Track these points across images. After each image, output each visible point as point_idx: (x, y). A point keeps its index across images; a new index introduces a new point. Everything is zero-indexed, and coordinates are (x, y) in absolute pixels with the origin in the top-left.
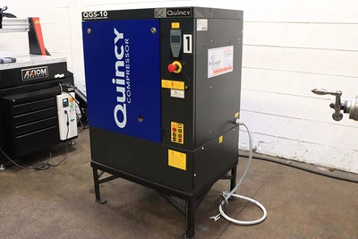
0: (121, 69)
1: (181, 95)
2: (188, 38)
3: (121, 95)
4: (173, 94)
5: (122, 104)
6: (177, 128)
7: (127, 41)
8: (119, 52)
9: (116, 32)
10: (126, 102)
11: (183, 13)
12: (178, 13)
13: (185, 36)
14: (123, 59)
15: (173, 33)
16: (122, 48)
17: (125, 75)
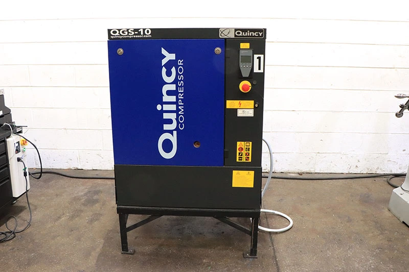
1: (250, 113)
2: (259, 58)
3: (170, 122)
4: (240, 113)
5: (171, 132)
6: (243, 148)
7: (180, 62)
8: (169, 74)
9: (164, 52)
10: (177, 129)
11: (255, 34)
12: (249, 34)
13: (256, 56)
14: (175, 82)
15: (242, 53)
16: (173, 70)
17: (177, 99)
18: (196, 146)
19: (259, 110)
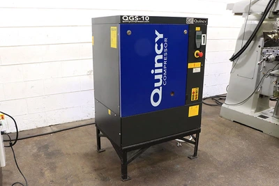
0: (159, 61)
1: (198, 70)
3: (158, 81)
4: (194, 71)
5: (158, 88)
6: (195, 92)
7: (166, 40)
8: (159, 48)
9: (157, 33)
10: (162, 85)
12: (200, 21)
13: (203, 35)
14: (162, 54)
15: (197, 33)
16: (162, 45)
17: (163, 65)
18: (172, 95)
19: (202, 68)
